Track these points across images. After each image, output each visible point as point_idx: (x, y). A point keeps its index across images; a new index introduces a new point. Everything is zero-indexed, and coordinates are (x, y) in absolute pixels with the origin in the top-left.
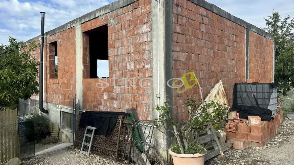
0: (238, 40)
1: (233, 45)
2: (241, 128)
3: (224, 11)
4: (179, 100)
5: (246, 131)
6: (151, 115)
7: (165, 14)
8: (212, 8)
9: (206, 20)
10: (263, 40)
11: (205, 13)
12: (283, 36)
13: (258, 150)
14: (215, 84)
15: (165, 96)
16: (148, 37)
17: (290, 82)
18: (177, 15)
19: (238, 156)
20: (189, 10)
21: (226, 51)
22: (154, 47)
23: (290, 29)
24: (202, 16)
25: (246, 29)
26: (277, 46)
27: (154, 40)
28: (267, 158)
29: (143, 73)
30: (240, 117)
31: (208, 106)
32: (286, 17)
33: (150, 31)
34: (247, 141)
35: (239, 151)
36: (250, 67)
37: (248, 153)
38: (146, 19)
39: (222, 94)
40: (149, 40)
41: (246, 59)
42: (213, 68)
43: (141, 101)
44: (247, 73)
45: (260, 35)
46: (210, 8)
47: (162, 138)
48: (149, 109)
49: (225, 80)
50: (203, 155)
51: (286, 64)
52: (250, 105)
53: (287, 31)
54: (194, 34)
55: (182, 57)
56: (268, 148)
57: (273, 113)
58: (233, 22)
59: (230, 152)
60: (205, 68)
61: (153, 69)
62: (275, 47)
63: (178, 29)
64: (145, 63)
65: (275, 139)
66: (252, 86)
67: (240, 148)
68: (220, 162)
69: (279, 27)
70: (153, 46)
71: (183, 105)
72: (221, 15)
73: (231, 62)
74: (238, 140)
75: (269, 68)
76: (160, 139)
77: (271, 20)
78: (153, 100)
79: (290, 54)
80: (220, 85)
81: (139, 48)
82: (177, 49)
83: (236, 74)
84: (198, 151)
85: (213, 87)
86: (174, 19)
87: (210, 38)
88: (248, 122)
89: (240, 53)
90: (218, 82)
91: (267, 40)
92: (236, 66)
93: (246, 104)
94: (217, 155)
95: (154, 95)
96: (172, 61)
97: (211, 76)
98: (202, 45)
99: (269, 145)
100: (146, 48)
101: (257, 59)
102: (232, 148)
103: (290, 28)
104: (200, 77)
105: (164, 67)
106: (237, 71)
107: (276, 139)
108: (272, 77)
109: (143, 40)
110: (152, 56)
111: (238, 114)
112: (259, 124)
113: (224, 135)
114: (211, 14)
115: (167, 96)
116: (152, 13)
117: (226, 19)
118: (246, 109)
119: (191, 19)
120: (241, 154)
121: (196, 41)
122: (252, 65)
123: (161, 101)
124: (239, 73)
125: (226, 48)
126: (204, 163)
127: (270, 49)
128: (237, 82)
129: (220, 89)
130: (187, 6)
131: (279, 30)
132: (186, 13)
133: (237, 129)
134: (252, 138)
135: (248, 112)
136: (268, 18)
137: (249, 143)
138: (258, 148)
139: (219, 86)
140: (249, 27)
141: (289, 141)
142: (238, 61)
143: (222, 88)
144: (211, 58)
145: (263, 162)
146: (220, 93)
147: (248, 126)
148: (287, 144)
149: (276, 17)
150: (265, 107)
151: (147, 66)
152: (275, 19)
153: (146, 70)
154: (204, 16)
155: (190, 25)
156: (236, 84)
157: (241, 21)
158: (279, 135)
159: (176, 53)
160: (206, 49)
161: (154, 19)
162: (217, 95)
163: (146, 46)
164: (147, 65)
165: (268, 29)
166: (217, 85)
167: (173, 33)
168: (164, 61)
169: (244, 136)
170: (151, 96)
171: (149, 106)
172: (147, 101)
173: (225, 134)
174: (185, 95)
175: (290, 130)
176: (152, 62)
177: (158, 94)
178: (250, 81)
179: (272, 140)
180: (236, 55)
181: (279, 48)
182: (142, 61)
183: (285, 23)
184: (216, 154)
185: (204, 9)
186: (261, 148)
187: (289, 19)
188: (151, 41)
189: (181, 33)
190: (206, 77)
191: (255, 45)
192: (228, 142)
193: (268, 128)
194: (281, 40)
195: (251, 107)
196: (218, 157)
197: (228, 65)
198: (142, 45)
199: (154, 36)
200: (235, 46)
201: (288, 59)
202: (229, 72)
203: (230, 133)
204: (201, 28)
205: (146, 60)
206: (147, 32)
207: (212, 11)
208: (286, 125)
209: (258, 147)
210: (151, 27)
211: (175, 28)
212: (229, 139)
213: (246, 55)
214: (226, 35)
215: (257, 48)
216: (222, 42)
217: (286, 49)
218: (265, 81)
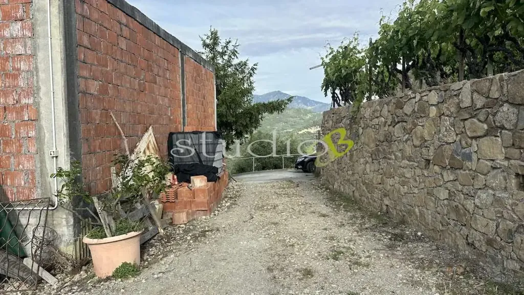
0: (170, 67)
1: (165, 75)
2: (183, 195)
3: (150, 20)
4: (90, 160)
5: (189, 198)
6: (39, 190)
7: (62, 11)
8: (134, 13)
9: (126, 32)
10: (202, 71)
11: (124, 21)
12: (223, 66)
13: (204, 220)
14: (143, 134)
15: (69, 154)
16: (25, 46)
17: (234, 133)
18: (84, 17)
19: (181, 232)
20: (101, 12)
21: (155, 83)
22: (41, 66)
23: (233, 59)
24: (120, 23)
25: (181, 51)
26: (219, 81)
27: (40, 55)
28: (216, 226)
29: (17, 112)
30: (180, 181)
31: (141, 164)
32: (228, 41)
33: (30, 36)
34: (190, 211)
35: (181, 226)
36: (187, 109)
37: (193, 226)
38: (20, 13)
39: (153, 148)
40: (29, 52)
41: (182, 97)
42: (139, 109)
43: (13, 167)
44: (184, 118)
45: (197, 64)
46: (132, 13)
47: (64, 226)
48: (34, 178)
49: (155, 127)
50: (140, 232)
51: (229, 107)
52: (191, 163)
53: (229, 61)
54: (109, 52)
55: (94, 87)
56: (215, 215)
57: (219, 170)
58: (163, 39)
59: (169, 229)
60: (128, 108)
61: (39, 107)
62: (216, 82)
63: (86, 41)
64: (20, 95)
65: (222, 204)
66: (192, 135)
67: (181, 222)
68: (158, 244)
69: (219, 52)
70: (39, 65)
71: (98, 168)
72: (147, 27)
73: (163, 101)
74: (179, 212)
75: (210, 112)
76: (61, 227)
77: (208, 41)
78: (42, 162)
79: (233, 94)
80: (151, 134)
81: (5, 65)
82: (85, 73)
83: (170, 119)
84: (133, 228)
85: (140, 138)
86: (77, 23)
87: (132, 62)
88: (190, 185)
89: (174, 87)
90: (147, 130)
91: (206, 72)
92: (170, 107)
93: (186, 162)
94: (153, 235)
95: (44, 153)
96: (77, 93)
97: (137, 121)
98: (123, 70)
99: (217, 212)
100: (23, 66)
101: (195, 97)
102: (171, 224)
103: (232, 57)
104: (122, 122)
105: (65, 103)
106: (171, 114)
107: (224, 204)
108: (214, 124)
109: (14, 51)
110: (38, 82)
111: (175, 177)
112: (204, 186)
113: (159, 207)
114: (133, 23)
115: (72, 153)
116: (34, 5)
117: (154, 33)
118: (186, 168)
119: (105, 27)
120: (184, 228)
121: (113, 64)
122: (190, 106)
123: (61, 162)
124: (174, 118)
125: (155, 79)
126: (141, 247)
127: (210, 83)
128: (173, 131)
129: (150, 141)
130: (97, 4)
131: (219, 58)
132: (96, 15)
133: (177, 198)
134: (197, 205)
135: (189, 173)
136: (204, 38)
137: (193, 213)
138: (204, 217)
139: (149, 136)
140: (184, 49)
141: (237, 204)
142: (172, 100)
143: (153, 139)
144: (135, 93)
145: (211, 231)
146: (150, 147)
147: (191, 190)
148: (235, 207)
149: (215, 37)
150: (209, 164)
151: (24, 101)
152: (214, 40)
153: (22, 108)
154: (123, 24)
155: (103, 37)
156: (171, 134)
157: (174, 39)
158: (226, 199)
159: (84, 80)
160: (128, 77)
161: (39, 16)
162: (146, 150)
163: (22, 63)
164: (25, 97)
165: (206, 54)
166: (146, 135)
167: (77, 47)
168: (65, 93)
169: (186, 205)
170: (38, 155)
171: (33, 173)
172: (27, 165)
173: (161, 205)
174: (99, 151)
175: (237, 192)
176: (38, 94)
177: (54, 150)
178: (188, 129)
179: (219, 206)
180: (169, 90)
181: (221, 84)
182: (13, 91)
183: (226, 49)
184: (151, 235)
185: (123, 13)
186: (208, 217)
187: (230, 44)
188: (33, 55)
189: (89, 47)
190: (130, 122)
191: (192, 77)
192: (165, 218)
193: (214, 190)
194: (222, 73)
195: (193, 165)
196: (155, 238)
197: (159, 104)
198: (11, 60)
199: (41, 47)
200: (168, 76)
201: (230, 100)
202: (160, 115)
203: (168, 204)
204: (120, 44)
205: (24, 89)
206: (24, 37)
207: (134, 19)
208: (232, 188)
209: (204, 215)
210: (33, 29)
211: (81, 38)
212: (166, 213)
213: (181, 91)
214: (155, 58)
215: (196, 82)
216: (149, 69)
217: (228, 86)
218: (208, 129)
